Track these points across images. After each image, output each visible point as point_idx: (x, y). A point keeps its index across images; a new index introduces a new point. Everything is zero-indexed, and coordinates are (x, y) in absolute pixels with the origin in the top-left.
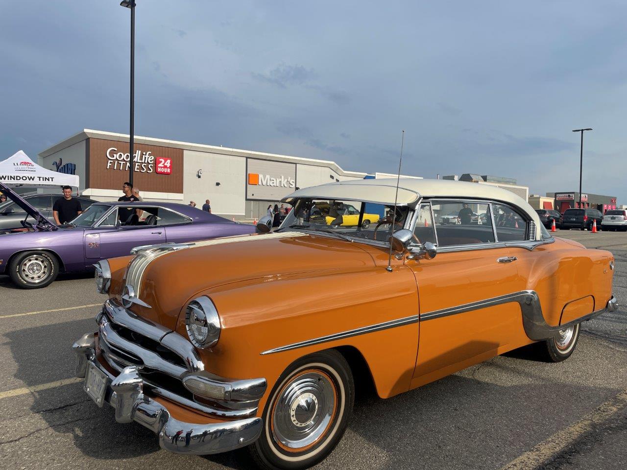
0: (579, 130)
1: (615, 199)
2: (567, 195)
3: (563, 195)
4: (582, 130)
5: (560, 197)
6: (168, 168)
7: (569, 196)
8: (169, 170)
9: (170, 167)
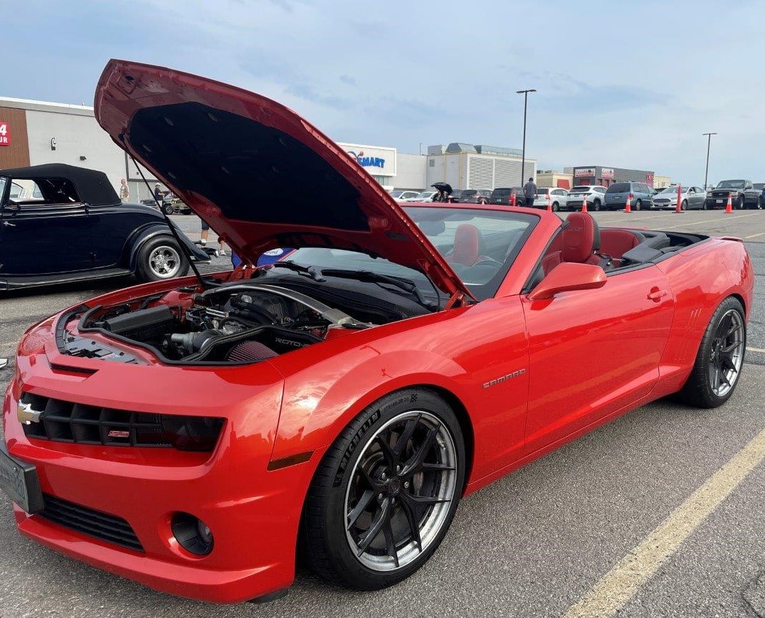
0: (523, 92)
1: (652, 174)
2: (587, 170)
3: (583, 170)
4: (526, 92)
5: (580, 173)
6: (3, 136)
7: (590, 171)
8: (5, 140)
9: (7, 135)
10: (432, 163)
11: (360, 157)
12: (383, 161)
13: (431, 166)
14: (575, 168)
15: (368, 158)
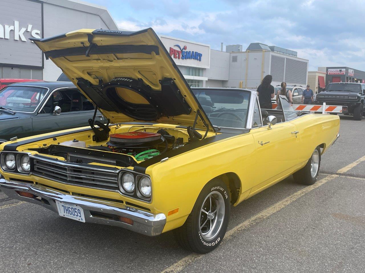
10: (235, 59)
11: (184, 50)
12: (200, 55)
13: (233, 61)
14: (328, 68)
15: (190, 52)
